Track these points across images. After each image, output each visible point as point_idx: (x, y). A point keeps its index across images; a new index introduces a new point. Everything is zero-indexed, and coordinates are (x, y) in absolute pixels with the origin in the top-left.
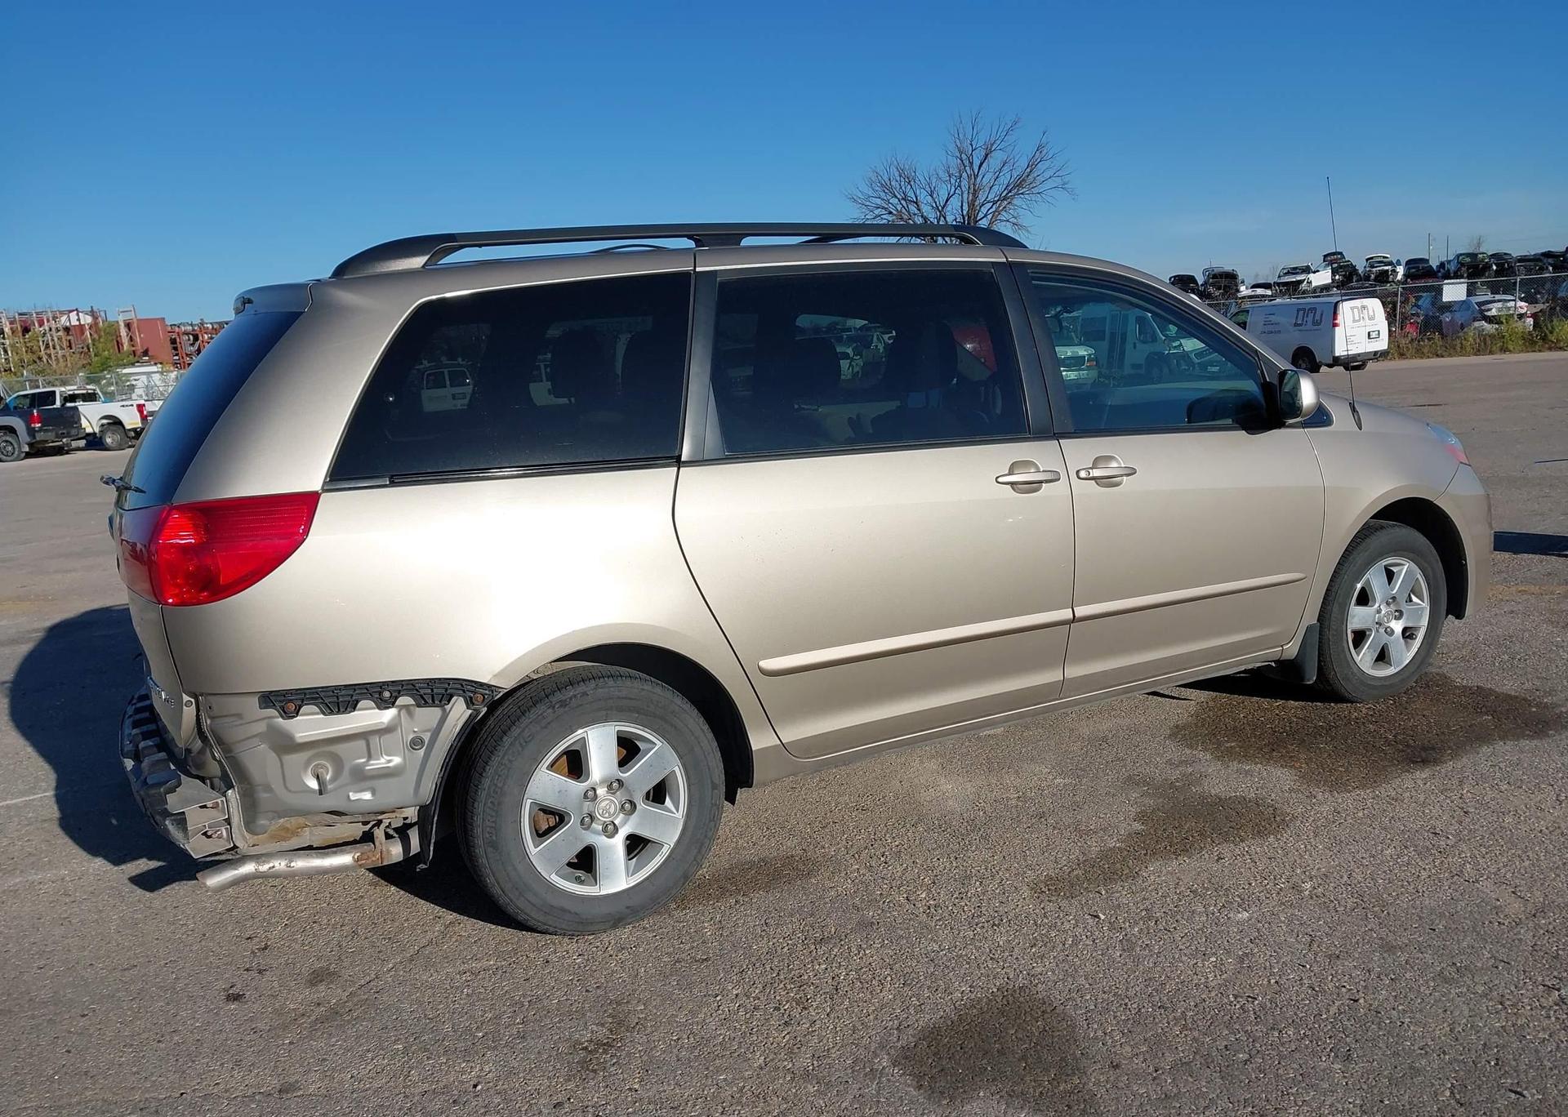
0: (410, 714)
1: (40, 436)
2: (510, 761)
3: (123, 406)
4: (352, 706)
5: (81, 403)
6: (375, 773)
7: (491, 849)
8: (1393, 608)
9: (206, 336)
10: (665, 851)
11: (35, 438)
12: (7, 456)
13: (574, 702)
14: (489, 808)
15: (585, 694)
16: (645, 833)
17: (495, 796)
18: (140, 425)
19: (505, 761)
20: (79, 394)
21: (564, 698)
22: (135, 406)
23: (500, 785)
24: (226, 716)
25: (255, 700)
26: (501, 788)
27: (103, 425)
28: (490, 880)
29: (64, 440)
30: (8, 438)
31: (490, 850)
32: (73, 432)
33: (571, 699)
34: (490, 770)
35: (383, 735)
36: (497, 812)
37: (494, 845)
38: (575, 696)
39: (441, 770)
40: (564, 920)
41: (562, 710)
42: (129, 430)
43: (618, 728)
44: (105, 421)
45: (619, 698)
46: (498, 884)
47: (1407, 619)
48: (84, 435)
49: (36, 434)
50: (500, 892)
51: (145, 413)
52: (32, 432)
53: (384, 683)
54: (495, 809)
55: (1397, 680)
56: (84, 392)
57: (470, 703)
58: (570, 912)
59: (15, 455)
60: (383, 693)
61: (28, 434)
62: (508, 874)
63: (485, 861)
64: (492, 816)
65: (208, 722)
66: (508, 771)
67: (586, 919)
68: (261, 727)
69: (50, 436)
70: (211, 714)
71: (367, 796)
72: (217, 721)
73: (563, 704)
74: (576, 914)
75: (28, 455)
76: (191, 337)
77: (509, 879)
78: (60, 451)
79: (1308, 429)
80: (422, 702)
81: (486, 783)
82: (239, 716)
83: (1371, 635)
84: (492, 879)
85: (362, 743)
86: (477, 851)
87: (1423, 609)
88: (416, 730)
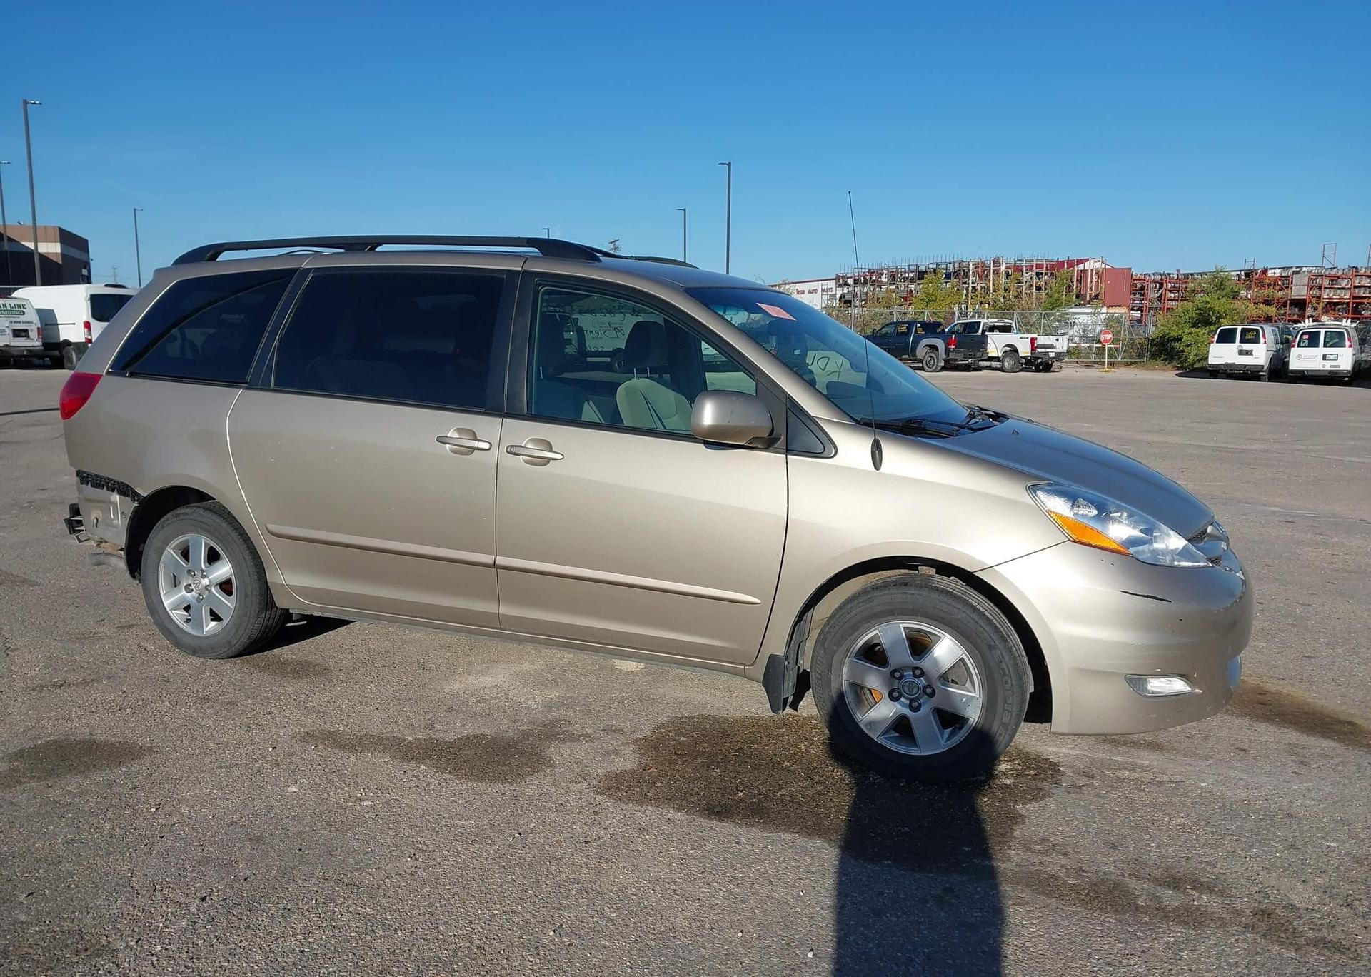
1: (952, 356)
3: (1021, 338)
5: (998, 333)
9: (1170, 285)
11: (949, 356)
12: (929, 367)
18: (1030, 354)
20: (997, 326)
22: (1029, 339)
27: (1005, 351)
29: (970, 360)
30: (932, 355)
32: (978, 354)
42: (1022, 357)
44: (1008, 349)
48: (987, 358)
49: (950, 354)
51: (1035, 345)
52: (947, 351)
56: (1003, 324)
59: (934, 368)
61: (945, 353)
69: (960, 356)
75: (943, 369)
76: (1158, 285)
78: (967, 368)
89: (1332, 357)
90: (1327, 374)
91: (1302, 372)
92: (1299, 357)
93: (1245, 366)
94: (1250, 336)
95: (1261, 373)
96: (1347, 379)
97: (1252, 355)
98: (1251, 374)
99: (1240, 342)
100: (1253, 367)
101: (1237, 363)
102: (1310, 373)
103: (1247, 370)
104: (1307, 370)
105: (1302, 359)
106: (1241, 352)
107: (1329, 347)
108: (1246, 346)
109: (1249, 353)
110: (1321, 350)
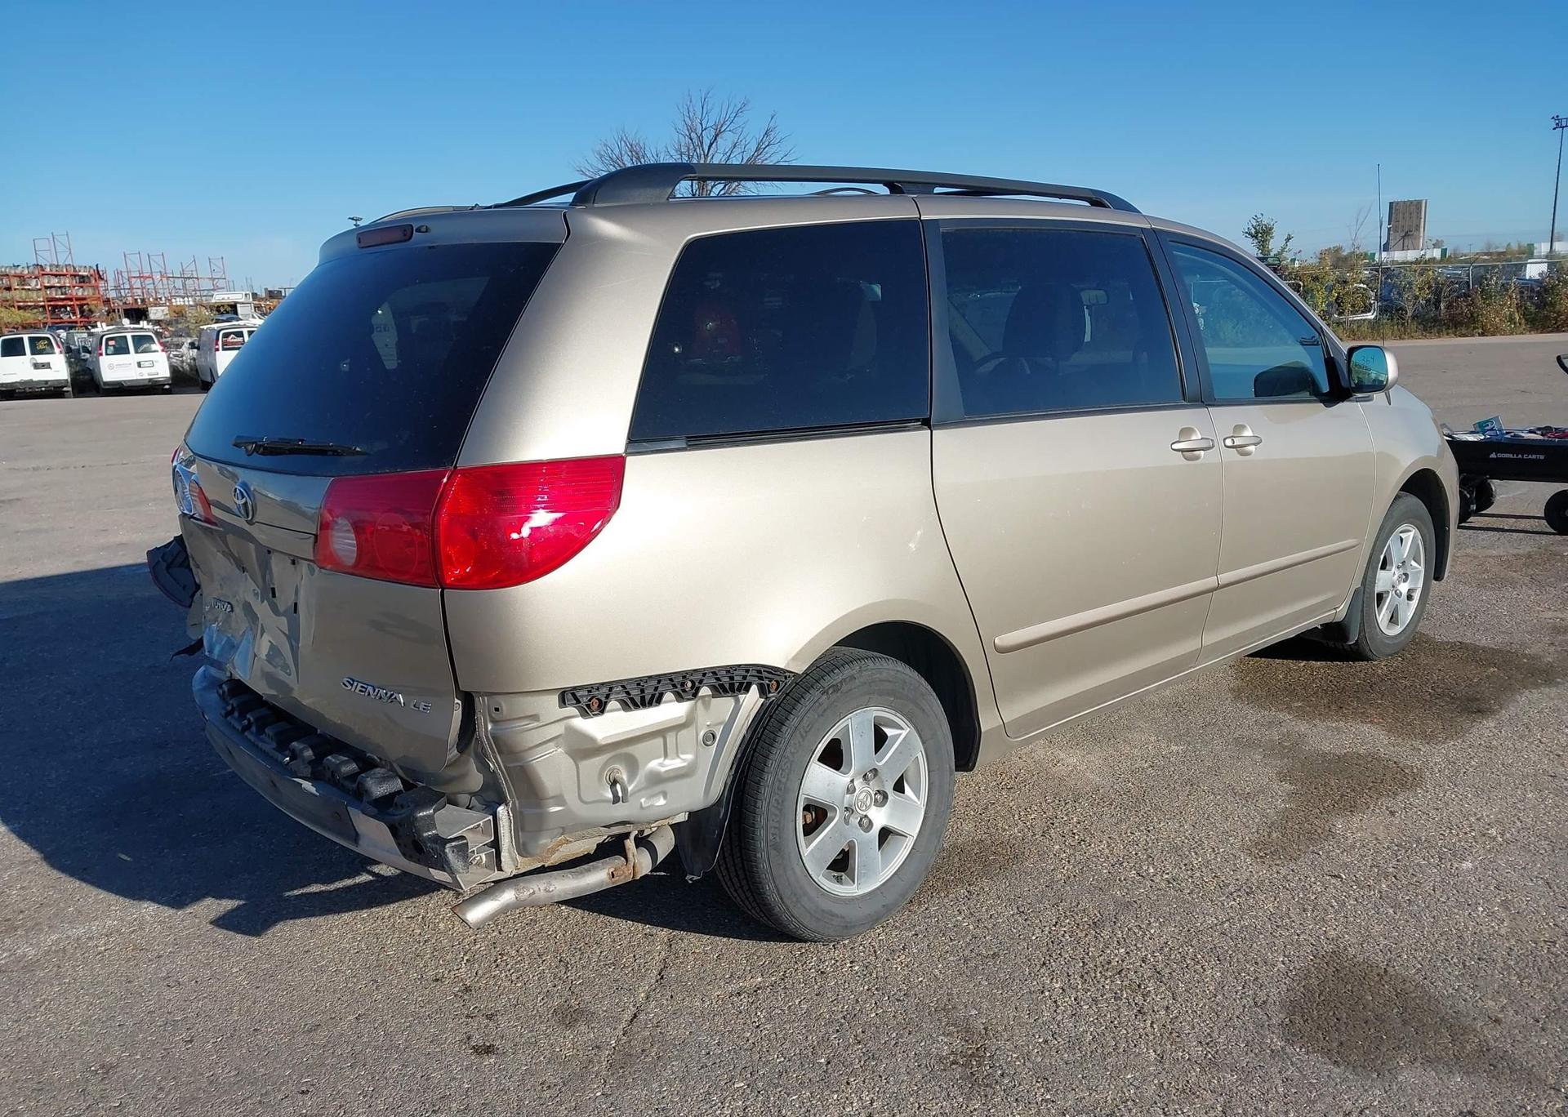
0: (707, 706)
2: (793, 754)
4: (656, 700)
6: (672, 774)
7: (775, 852)
8: (1401, 571)
10: (909, 844)
13: (845, 688)
14: (773, 806)
15: (853, 678)
16: (894, 825)
17: (779, 793)
19: (788, 754)
21: (834, 683)
23: (784, 780)
24: (514, 719)
25: (554, 699)
26: (785, 784)
28: (769, 888)
31: (773, 853)
33: (841, 682)
34: (772, 765)
35: (681, 730)
36: (780, 810)
37: (777, 848)
38: (845, 680)
39: (731, 768)
40: (832, 925)
41: (834, 696)
43: (876, 714)
45: (881, 680)
46: (778, 890)
47: (1411, 581)
50: (777, 899)
53: (687, 672)
54: (779, 807)
55: (1403, 638)
57: (763, 691)
58: (837, 916)
60: (684, 685)
62: (788, 879)
63: (766, 865)
64: (776, 815)
65: (490, 728)
66: (791, 765)
67: (851, 922)
68: (558, 729)
70: (497, 718)
71: (661, 802)
72: (504, 726)
73: (836, 688)
74: (844, 918)
77: (789, 884)
79: (1362, 403)
80: (720, 690)
81: (769, 779)
82: (535, 717)
83: (1388, 597)
84: (772, 885)
85: (659, 741)
86: (759, 855)
87: (1420, 571)
88: (708, 723)
89: (147, 364)
90: (146, 383)
91: (119, 383)
92: (111, 367)
93: (46, 382)
94: (41, 345)
95: (65, 389)
96: (167, 387)
97: (50, 368)
98: (53, 391)
99: (32, 354)
100: (56, 383)
101: (34, 380)
102: (129, 384)
103: (50, 387)
104: (124, 381)
105: (113, 368)
106: (36, 366)
107: (141, 352)
108: (41, 359)
109: (46, 366)
110: (132, 357)
